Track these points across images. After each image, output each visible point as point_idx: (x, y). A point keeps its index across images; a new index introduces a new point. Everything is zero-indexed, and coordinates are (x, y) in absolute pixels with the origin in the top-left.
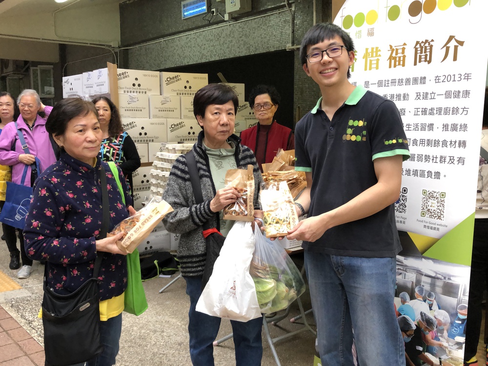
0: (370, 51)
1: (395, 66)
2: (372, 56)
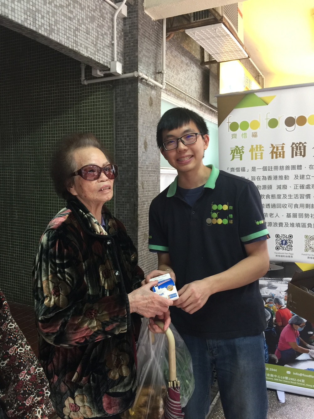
0: (255, 147)
1: (276, 158)
2: (257, 150)
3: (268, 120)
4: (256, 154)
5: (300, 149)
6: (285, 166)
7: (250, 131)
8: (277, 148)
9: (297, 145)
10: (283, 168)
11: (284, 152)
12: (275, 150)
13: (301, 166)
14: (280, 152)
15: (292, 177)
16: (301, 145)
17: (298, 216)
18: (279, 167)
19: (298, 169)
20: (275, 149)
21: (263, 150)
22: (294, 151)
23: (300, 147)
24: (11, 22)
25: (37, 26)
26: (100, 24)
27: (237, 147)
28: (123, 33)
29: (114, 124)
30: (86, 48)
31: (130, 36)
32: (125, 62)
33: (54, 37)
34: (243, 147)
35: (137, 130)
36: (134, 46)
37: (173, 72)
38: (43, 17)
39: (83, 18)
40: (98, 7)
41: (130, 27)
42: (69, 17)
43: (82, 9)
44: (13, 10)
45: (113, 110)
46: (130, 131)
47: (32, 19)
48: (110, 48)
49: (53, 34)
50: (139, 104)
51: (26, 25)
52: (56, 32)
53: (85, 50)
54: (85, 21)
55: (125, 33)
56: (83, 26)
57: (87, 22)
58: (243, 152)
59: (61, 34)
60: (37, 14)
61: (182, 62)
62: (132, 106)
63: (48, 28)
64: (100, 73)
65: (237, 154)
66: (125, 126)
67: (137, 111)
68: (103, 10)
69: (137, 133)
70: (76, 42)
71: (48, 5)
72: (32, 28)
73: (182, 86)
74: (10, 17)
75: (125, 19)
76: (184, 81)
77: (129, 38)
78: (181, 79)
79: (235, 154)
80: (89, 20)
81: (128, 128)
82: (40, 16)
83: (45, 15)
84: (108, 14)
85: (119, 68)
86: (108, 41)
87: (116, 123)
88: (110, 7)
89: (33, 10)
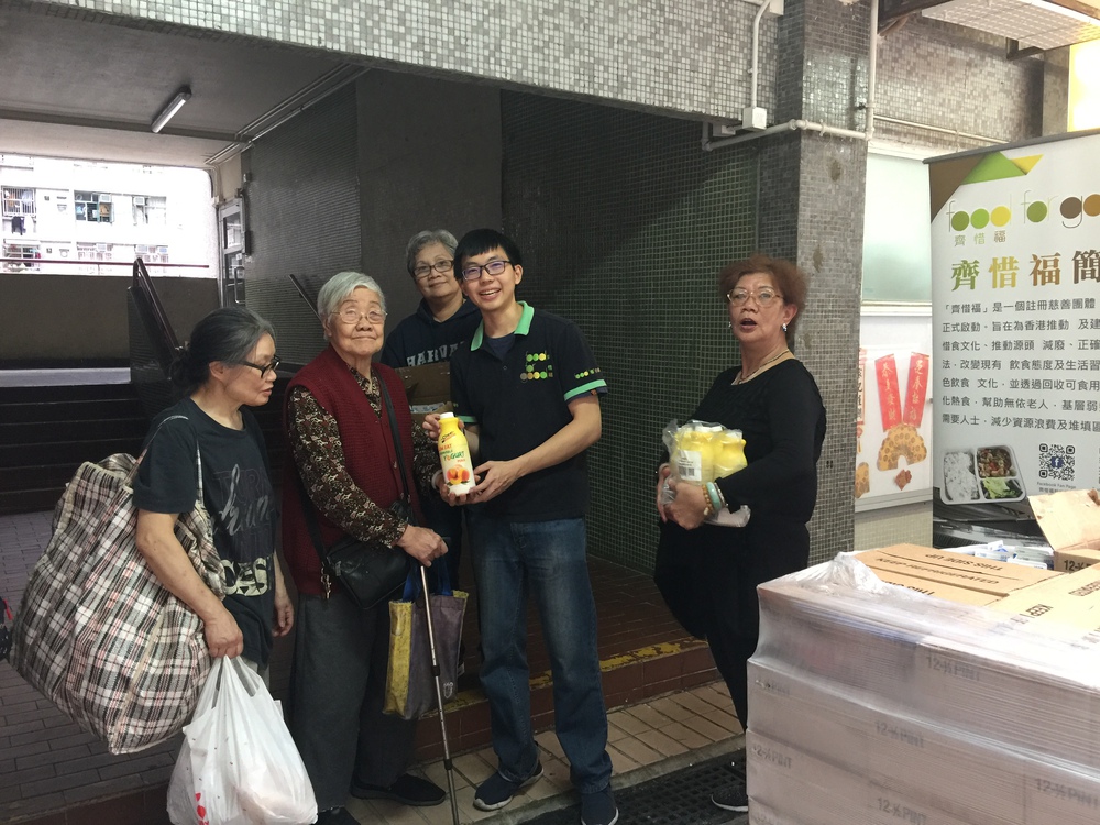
0: (999, 261)
1: (1043, 283)
2: (1004, 269)
3: (1028, 206)
4: (1002, 275)
5: (1092, 265)
6: (1060, 300)
7: (990, 229)
8: (1045, 262)
9: (1086, 256)
10: (1056, 304)
11: (1058, 271)
12: (1041, 268)
13: (1093, 300)
14: (1050, 272)
15: (1074, 323)
16: (1093, 256)
17: (1086, 407)
18: (1048, 304)
19: (1087, 306)
20: (1041, 264)
21: (1017, 268)
22: (1080, 270)
23: (1092, 260)
24: (555, 91)
25: (596, 86)
26: (722, 45)
27: (965, 262)
28: (776, 47)
29: (757, 222)
30: (690, 97)
31: (789, 51)
32: (779, 100)
33: (627, 96)
34: (976, 262)
35: (796, 232)
36: (796, 69)
37: (923, 90)
38: (606, 69)
39: (684, 47)
40: (718, 16)
41: (789, 32)
42: (656, 52)
43: (683, 31)
44: (557, 73)
45: (755, 195)
46: (783, 234)
47: (587, 78)
48: (744, 84)
49: (625, 90)
50: (801, 180)
51: (577, 90)
52: (630, 86)
53: (687, 102)
54: (688, 49)
55: (781, 46)
56: (683, 60)
57: (692, 50)
58: (977, 273)
59: (639, 88)
60: (596, 67)
61: (951, 62)
62: (789, 184)
63: (616, 84)
64: (725, 131)
65: (965, 276)
66: (776, 224)
67: (798, 194)
68: (730, 18)
69: (796, 237)
70: (668, 93)
71: (616, 46)
72: (586, 92)
73: (952, 116)
74: (551, 85)
75: (780, 18)
76: (958, 103)
77: (788, 54)
78: (950, 100)
79: (962, 277)
80: (697, 46)
81: (780, 229)
82: (601, 68)
83: (611, 64)
84: (742, 21)
85: (759, 118)
86: (738, 72)
87: (760, 220)
88: (747, 5)
89: (589, 63)
